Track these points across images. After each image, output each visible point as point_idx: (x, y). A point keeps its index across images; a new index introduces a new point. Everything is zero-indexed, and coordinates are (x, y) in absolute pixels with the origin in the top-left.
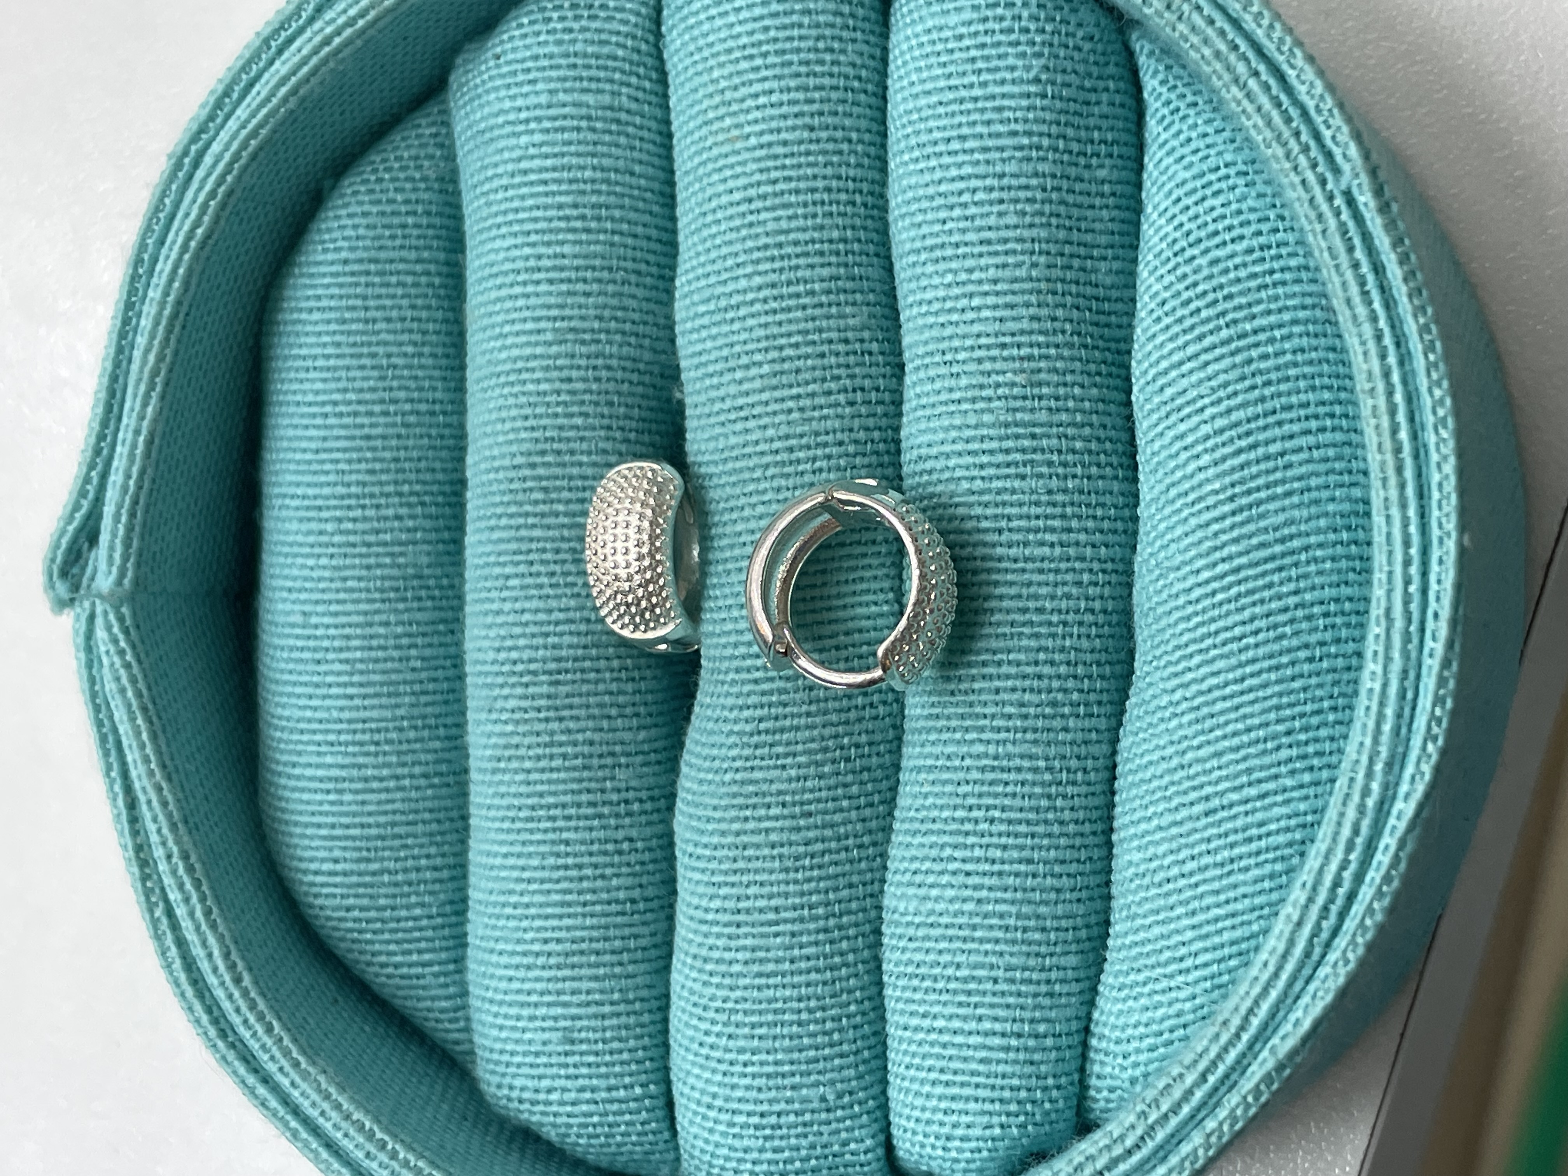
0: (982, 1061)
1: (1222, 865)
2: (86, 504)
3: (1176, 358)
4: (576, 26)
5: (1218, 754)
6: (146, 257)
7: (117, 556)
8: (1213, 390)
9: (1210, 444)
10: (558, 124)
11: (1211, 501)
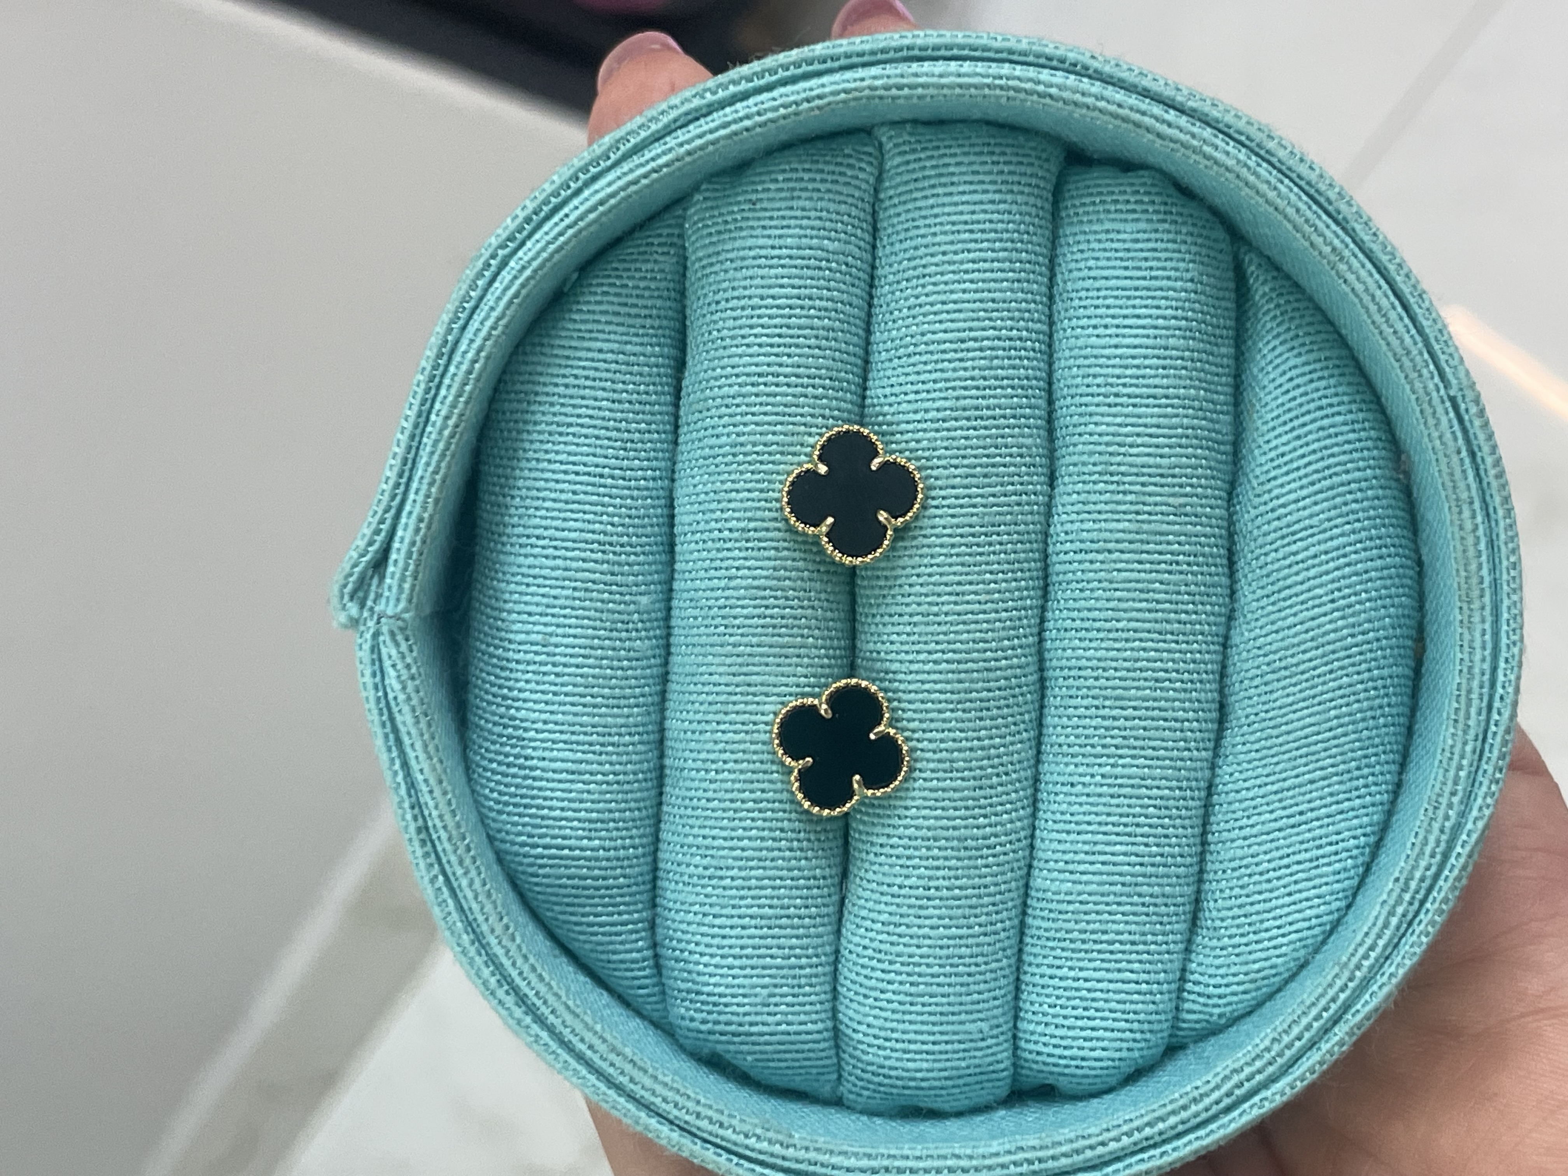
0: (1118, 1002)
1: (1311, 860)
2: (379, 538)
3: (1292, 496)
4: (822, 187)
5: (1312, 782)
6: (450, 338)
7: (407, 586)
8: (1321, 522)
9: (1317, 561)
10: (805, 262)
11: (1317, 602)
